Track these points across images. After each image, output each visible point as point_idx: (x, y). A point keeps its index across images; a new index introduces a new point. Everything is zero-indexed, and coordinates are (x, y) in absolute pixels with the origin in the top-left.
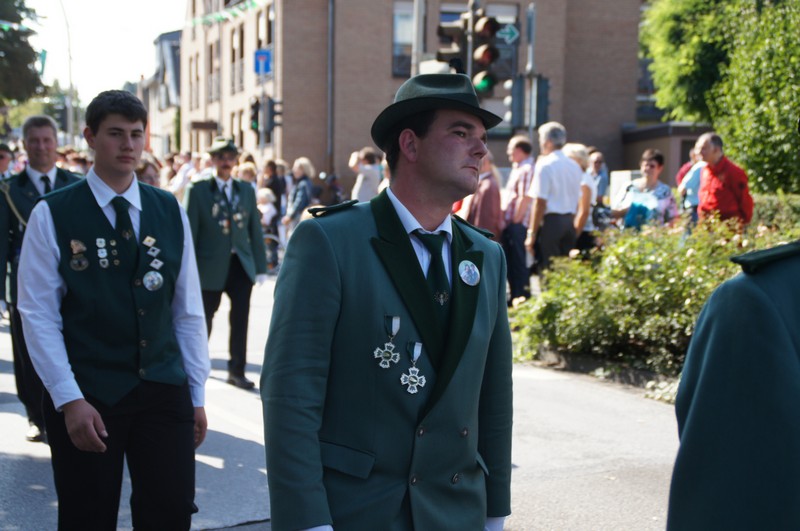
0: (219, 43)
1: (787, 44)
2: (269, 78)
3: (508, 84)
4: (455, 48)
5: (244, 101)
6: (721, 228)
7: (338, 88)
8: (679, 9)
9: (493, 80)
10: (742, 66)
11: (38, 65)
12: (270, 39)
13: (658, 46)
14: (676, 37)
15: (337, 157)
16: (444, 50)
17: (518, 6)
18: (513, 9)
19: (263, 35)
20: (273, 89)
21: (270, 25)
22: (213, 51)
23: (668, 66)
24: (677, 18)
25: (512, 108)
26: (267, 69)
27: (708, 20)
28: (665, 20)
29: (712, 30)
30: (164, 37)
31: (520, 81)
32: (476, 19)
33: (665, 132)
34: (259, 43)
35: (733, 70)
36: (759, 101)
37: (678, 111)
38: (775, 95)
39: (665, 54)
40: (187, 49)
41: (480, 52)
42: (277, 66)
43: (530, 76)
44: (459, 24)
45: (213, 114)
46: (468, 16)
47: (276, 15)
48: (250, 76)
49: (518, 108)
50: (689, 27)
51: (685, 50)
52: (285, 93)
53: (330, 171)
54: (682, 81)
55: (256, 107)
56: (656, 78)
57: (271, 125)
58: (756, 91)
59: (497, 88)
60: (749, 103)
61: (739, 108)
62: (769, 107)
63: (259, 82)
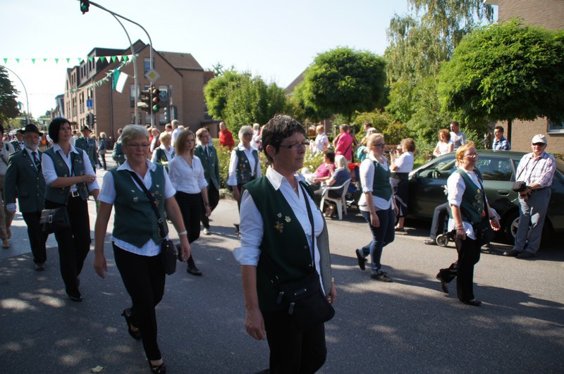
0: (76, 98)
1: (241, 98)
2: (92, 108)
3: (165, 109)
4: (147, 98)
5: (84, 116)
6: (224, 149)
7: (114, 110)
8: (213, 87)
9: (158, 107)
10: (230, 104)
11: (18, 107)
12: (92, 97)
13: (208, 98)
14: (213, 95)
15: (115, 132)
16: (143, 99)
17: (168, 86)
18: (166, 87)
19: (90, 95)
20: (93, 112)
21: (92, 92)
22: (74, 100)
23: (211, 103)
24: (213, 90)
25: (166, 116)
26: (91, 105)
27: (221, 91)
28: (209, 90)
29: (223, 94)
30: (58, 97)
31: (169, 108)
32: (153, 90)
33: (213, 122)
34: (89, 97)
35: (228, 105)
36: (235, 113)
37: (215, 117)
38: (239, 112)
39: (210, 100)
40: (66, 100)
41: (154, 99)
42: (94, 104)
43: (171, 106)
44: (148, 91)
45: (75, 120)
46: (150, 89)
47: (93, 89)
48: (86, 108)
49: (169, 116)
50: (216, 93)
51: (215, 99)
52: (97, 112)
53: (113, 136)
54: (215, 108)
55: (88, 117)
56: (208, 107)
57: (94, 123)
58: (234, 111)
59: (160, 110)
60: (233, 114)
61: (230, 115)
62: (238, 115)
63: (89, 110)
